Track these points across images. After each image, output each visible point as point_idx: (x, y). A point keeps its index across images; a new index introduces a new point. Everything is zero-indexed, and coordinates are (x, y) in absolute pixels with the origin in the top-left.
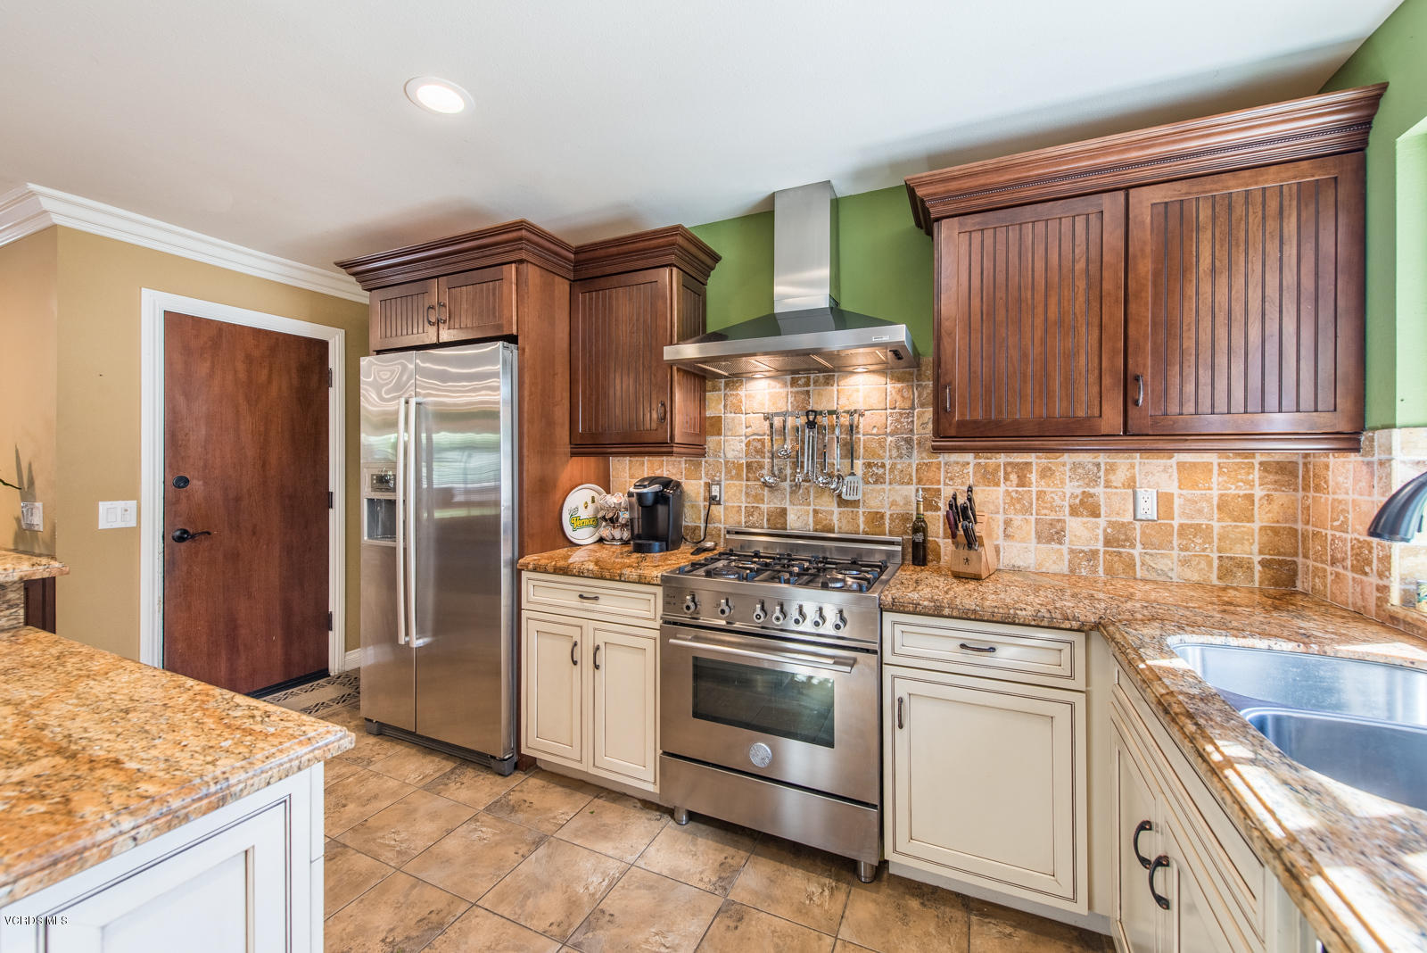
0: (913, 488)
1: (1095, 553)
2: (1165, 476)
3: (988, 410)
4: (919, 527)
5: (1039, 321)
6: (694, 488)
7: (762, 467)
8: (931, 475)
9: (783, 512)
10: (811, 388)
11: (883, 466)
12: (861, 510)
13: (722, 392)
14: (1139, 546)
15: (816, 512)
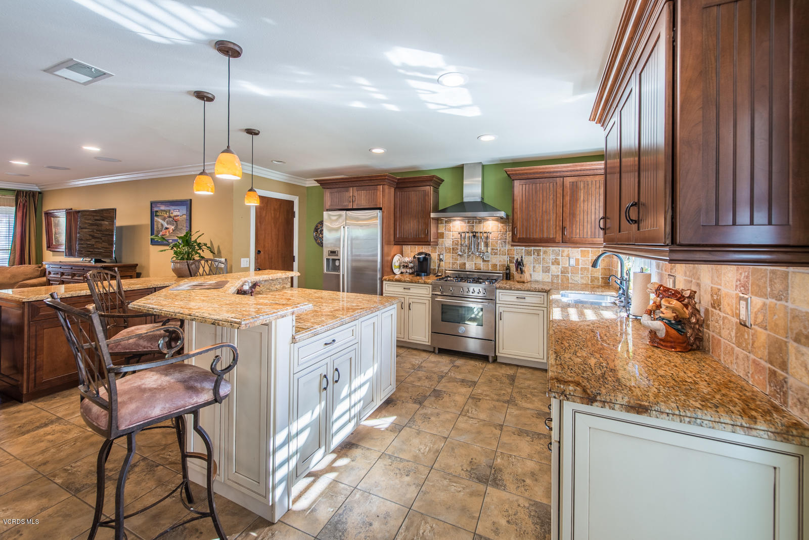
0: (506, 256)
1: (558, 276)
2: (577, 254)
3: (526, 235)
4: (508, 268)
5: (541, 211)
6: (434, 256)
7: (457, 249)
8: (512, 253)
9: (465, 264)
10: (474, 224)
11: (497, 249)
12: (490, 263)
13: (444, 225)
14: (570, 273)
15: (475, 264)
